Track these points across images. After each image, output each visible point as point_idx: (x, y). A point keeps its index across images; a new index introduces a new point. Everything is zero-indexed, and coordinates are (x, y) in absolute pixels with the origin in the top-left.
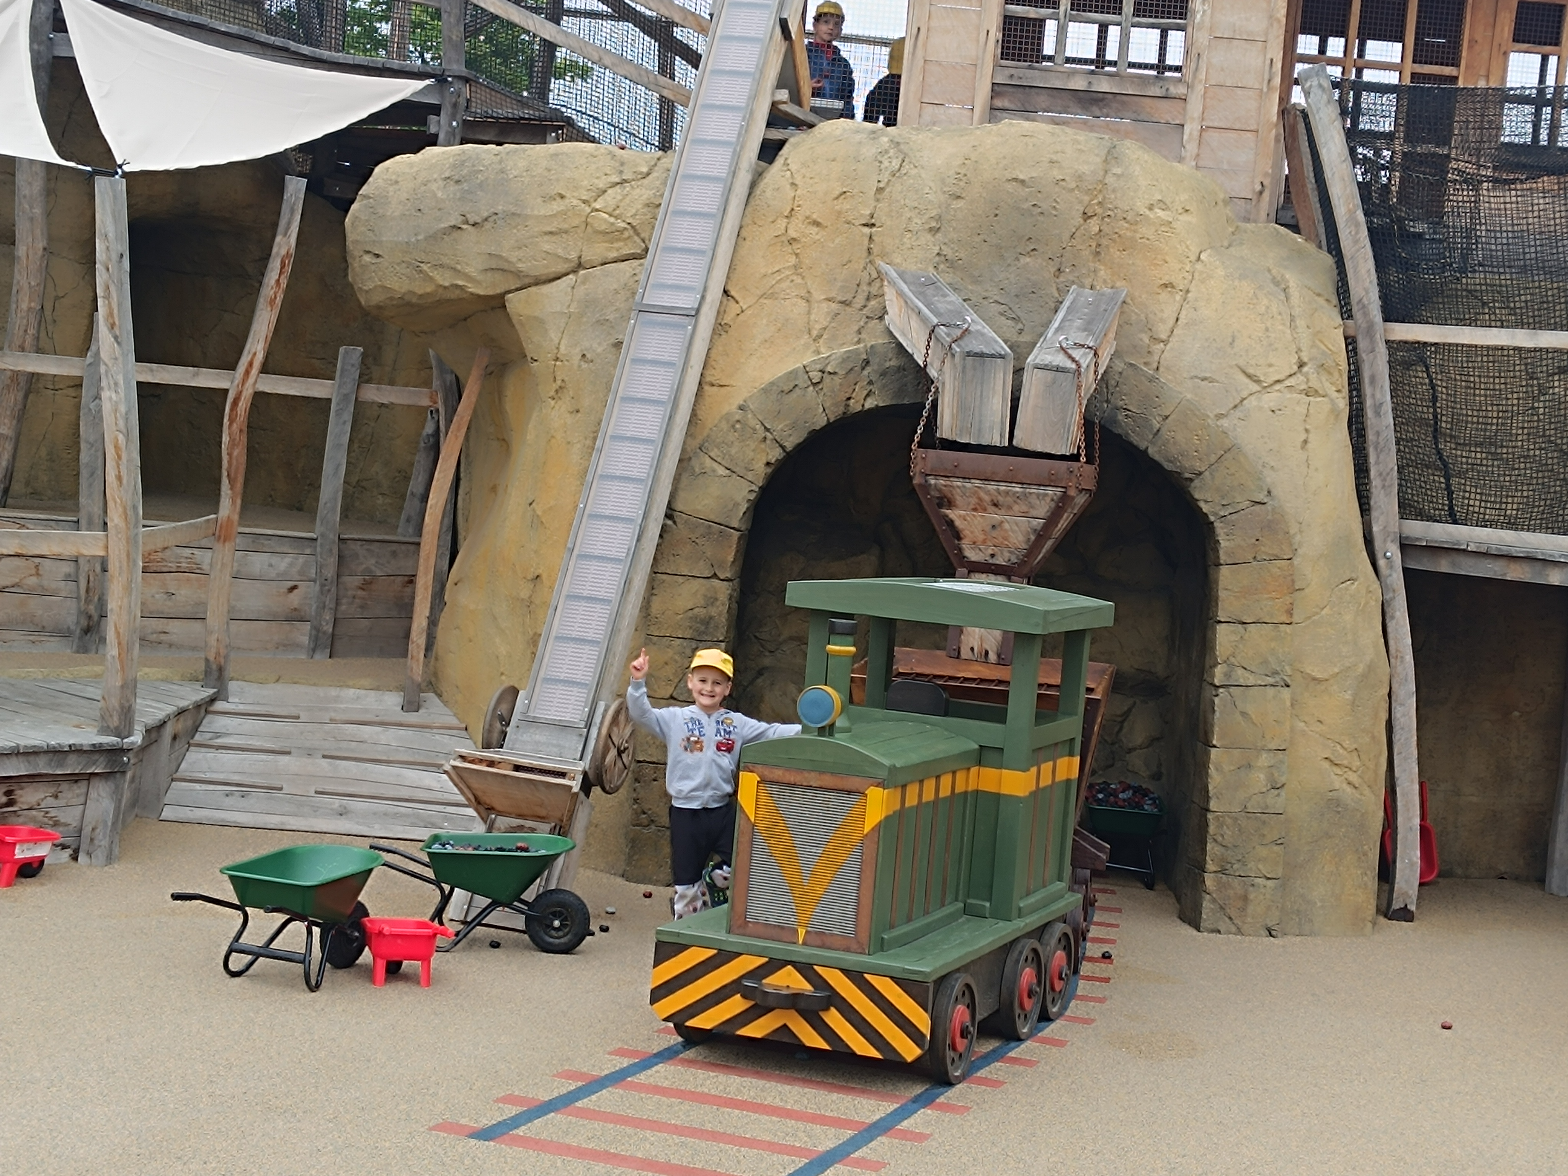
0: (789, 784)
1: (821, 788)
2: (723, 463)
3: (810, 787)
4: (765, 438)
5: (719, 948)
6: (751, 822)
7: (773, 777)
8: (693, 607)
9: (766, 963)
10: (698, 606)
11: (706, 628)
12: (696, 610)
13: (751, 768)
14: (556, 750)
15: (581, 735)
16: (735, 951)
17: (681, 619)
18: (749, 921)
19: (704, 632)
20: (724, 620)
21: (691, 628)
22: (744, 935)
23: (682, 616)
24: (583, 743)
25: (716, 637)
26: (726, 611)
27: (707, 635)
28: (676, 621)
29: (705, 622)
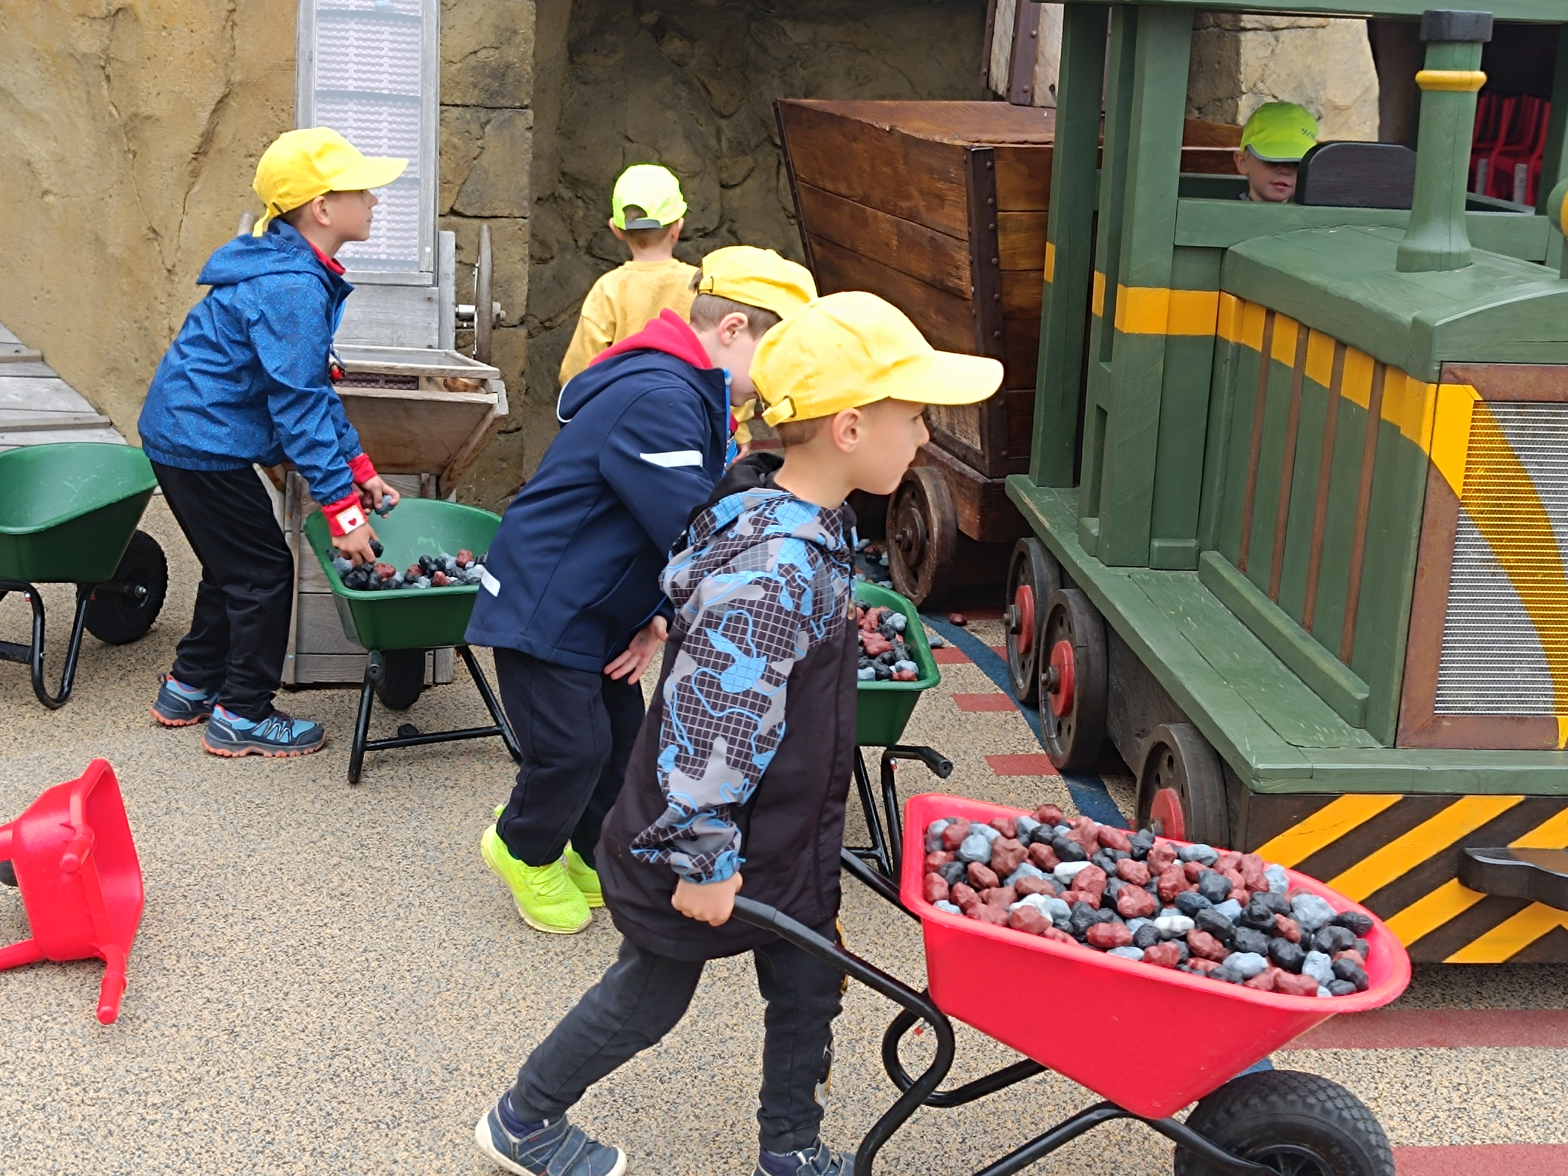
5: (1408, 789)
6: (1456, 497)
7: (1513, 390)
8: (477, 49)
9: (1520, 804)
10: (485, 47)
11: (501, 85)
12: (482, 54)
13: (1459, 373)
14: (388, 332)
15: (430, 299)
16: (1448, 791)
17: (459, 71)
18: (1444, 716)
19: (498, 93)
20: (529, 69)
21: (475, 86)
22: (1430, 746)
23: (459, 65)
24: (437, 314)
25: (519, 100)
26: (531, 53)
27: (503, 98)
28: (450, 76)
29: (499, 75)
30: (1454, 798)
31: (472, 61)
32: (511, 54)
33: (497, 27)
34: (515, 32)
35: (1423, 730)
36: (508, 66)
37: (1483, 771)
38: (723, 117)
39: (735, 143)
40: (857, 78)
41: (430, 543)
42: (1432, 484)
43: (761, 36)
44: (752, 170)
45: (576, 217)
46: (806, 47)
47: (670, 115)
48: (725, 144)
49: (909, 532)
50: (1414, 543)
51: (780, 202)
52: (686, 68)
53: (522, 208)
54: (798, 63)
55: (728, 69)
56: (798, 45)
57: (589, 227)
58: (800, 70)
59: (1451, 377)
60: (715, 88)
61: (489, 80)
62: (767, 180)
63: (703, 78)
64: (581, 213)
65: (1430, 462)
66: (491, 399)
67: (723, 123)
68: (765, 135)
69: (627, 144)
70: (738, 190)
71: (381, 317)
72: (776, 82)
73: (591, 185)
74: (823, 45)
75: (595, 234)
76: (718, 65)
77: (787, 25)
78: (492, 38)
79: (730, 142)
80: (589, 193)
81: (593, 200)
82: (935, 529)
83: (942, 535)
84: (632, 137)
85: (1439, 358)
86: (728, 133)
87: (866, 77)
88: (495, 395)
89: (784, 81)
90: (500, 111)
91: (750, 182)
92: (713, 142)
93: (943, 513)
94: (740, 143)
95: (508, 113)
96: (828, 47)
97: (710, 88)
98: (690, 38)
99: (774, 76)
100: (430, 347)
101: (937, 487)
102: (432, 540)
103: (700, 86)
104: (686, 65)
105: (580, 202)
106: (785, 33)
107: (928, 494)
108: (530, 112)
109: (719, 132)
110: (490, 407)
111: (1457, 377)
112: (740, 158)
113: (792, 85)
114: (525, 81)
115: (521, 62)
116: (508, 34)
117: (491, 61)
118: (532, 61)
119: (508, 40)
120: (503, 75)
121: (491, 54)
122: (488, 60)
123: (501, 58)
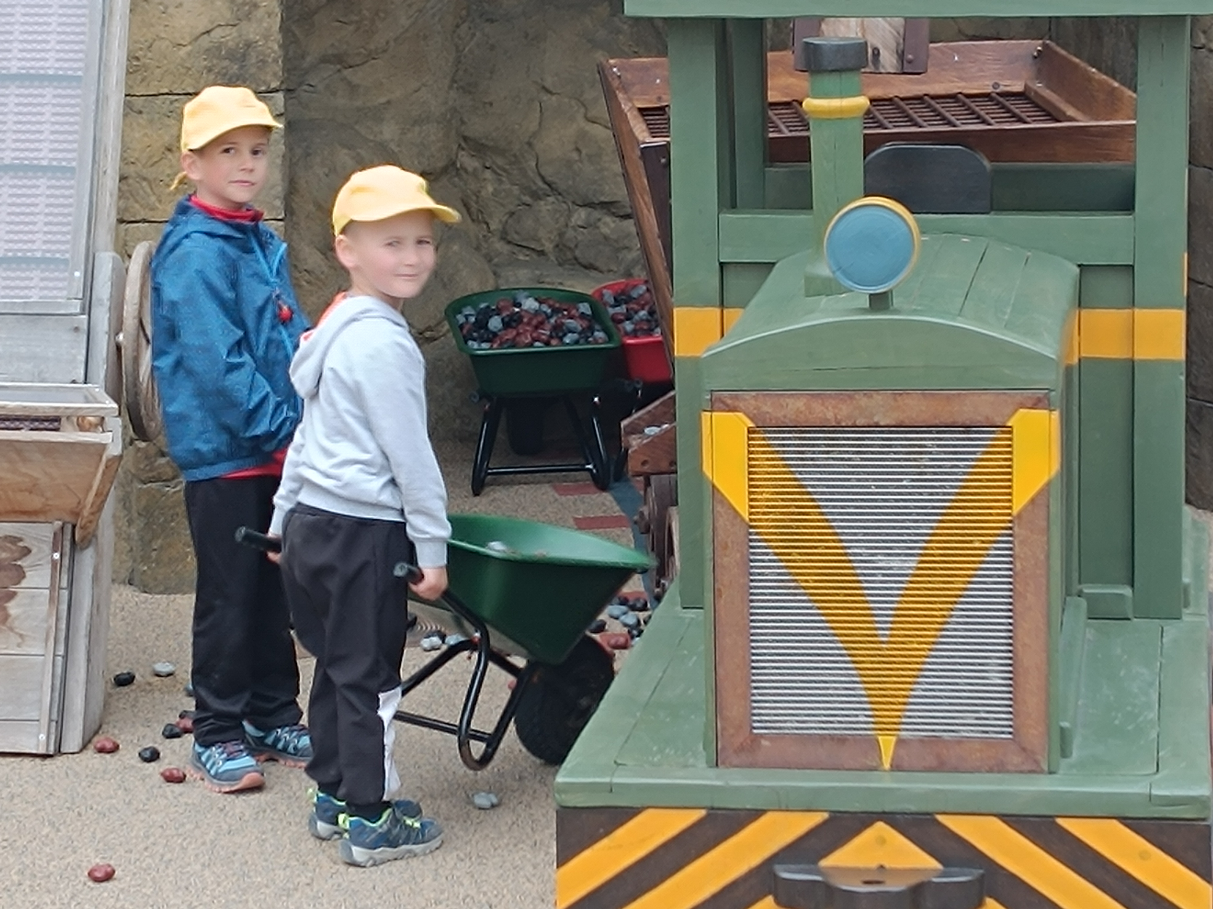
0: (822, 428)
1: (900, 427)
3: (874, 427)
5: (709, 804)
6: (743, 520)
7: (785, 417)
8: (210, 27)
9: (825, 823)
10: (220, 26)
11: (241, 67)
12: (217, 34)
13: (729, 402)
14: (28, 367)
15: (77, 329)
16: (748, 807)
17: (189, 54)
18: (761, 735)
19: (238, 77)
21: (210, 70)
22: (751, 766)
23: (189, 48)
24: (84, 345)
25: (264, 82)
26: (277, 28)
28: (178, 61)
29: (239, 55)
30: (756, 814)
31: (205, 42)
32: (252, 31)
34: (256, 6)
35: (741, 749)
36: (249, 45)
37: (782, 788)
42: (719, 508)
45: (483, 193)
50: (709, 565)
53: (274, 208)
57: (502, 205)
59: (721, 405)
61: (226, 63)
64: (490, 189)
65: (714, 486)
66: (105, 438)
69: (545, 97)
73: (502, 152)
75: (512, 214)
78: (228, 15)
80: (500, 161)
81: (505, 170)
84: (551, 89)
85: (709, 387)
88: (110, 434)
100: (74, 382)
105: (488, 174)
111: (727, 405)
114: (270, 60)
115: (265, 39)
116: (247, 8)
117: (228, 41)
118: (279, 37)
119: (247, 16)
120: (244, 55)
121: (228, 32)
122: (223, 40)
123: (240, 36)
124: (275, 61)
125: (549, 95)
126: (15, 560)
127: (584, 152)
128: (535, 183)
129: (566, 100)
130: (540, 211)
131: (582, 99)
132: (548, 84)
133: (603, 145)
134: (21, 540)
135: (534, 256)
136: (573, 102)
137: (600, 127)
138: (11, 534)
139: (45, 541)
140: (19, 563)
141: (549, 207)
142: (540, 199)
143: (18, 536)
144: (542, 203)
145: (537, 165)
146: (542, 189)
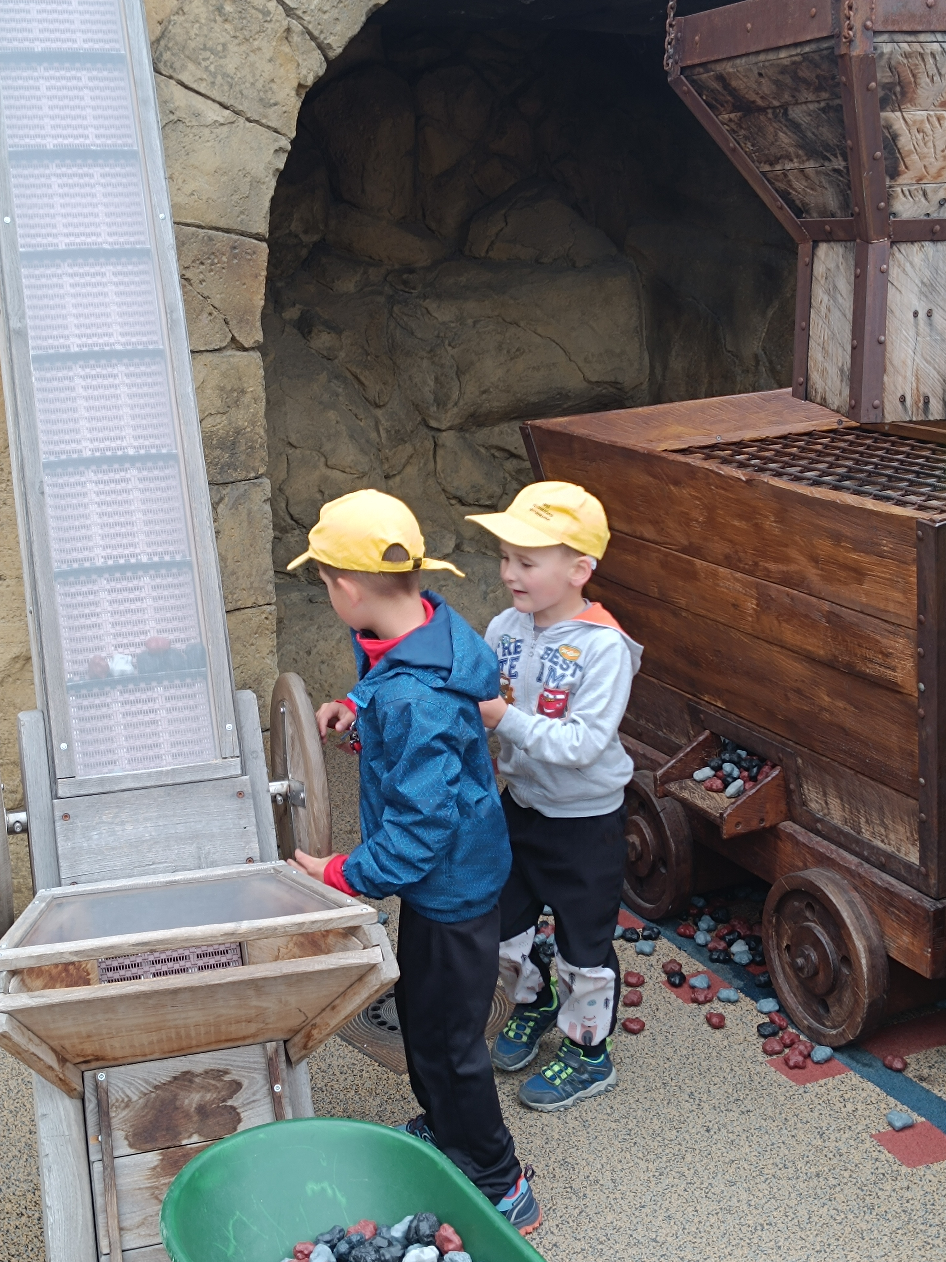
2: (214, 94)
4: (288, 30)
10: (211, 414)
11: (232, 455)
12: (209, 423)
14: (191, 849)
15: (240, 794)
19: (229, 465)
20: (262, 432)
24: (252, 813)
25: (253, 469)
26: (262, 412)
27: (236, 470)
29: (229, 444)
32: (240, 418)
33: (222, 389)
34: (243, 392)
36: (238, 432)
38: (378, 406)
39: (393, 432)
40: (508, 352)
41: (323, 1190)
43: (405, 319)
44: (411, 457)
46: (453, 325)
47: (332, 415)
48: (383, 434)
49: (814, 956)
51: (440, 484)
52: (336, 361)
53: (267, 593)
54: (447, 342)
55: (377, 357)
56: (444, 323)
58: (449, 348)
60: (367, 378)
61: (218, 452)
62: (425, 464)
63: (353, 369)
66: (373, 956)
67: (379, 413)
68: (419, 419)
69: (291, 451)
70: (398, 479)
71: (181, 829)
72: (425, 363)
74: (470, 322)
76: (368, 354)
77: (431, 305)
78: (218, 403)
79: (388, 432)
82: (864, 961)
83: (872, 967)
84: (295, 443)
86: (385, 423)
87: (518, 350)
88: (378, 950)
89: (433, 363)
90: (234, 485)
91: (409, 469)
92: (373, 435)
93: (868, 938)
94: (398, 432)
95: (242, 486)
96: (475, 323)
97: (363, 379)
98: (334, 328)
99: (422, 358)
100: (250, 860)
101: (851, 903)
102: (325, 1185)
103: (351, 377)
104: (336, 358)
106: (428, 312)
107: (845, 915)
108: (266, 482)
109: (377, 423)
110: (372, 968)
112: (400, 447)
113: (442, 366)
114: (258, 446)
115: (252, 425)
116: (235, 394)
117: (218, 430)
118: (264, 422)
119: (236, 402)
120: (234, 443)
121: (218, 421)
122: (215, 429)
123: (230, 424)
124: (262, 446)
125: (293, 449)
126: (224, 1101)
127: (326, 493)
128: (285, 521)
129: (308, 452)
130: (290, 542)
131: (322, 450)
132: (293, 440)
133: (342, 486)
134: (226, 1072)
135: (288, 578)
136: (314, 453)
137: (338, 472)
138: (213, 1067)
139: (256, 1069)
140: (229, 1103)
141: (297, 539)
142: (287, 532)
143: (221, 1067)
144: (289, 535)
145: (287, 505)
146: (289, 525)
